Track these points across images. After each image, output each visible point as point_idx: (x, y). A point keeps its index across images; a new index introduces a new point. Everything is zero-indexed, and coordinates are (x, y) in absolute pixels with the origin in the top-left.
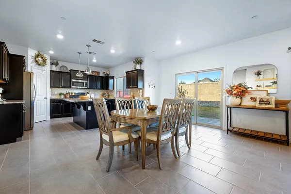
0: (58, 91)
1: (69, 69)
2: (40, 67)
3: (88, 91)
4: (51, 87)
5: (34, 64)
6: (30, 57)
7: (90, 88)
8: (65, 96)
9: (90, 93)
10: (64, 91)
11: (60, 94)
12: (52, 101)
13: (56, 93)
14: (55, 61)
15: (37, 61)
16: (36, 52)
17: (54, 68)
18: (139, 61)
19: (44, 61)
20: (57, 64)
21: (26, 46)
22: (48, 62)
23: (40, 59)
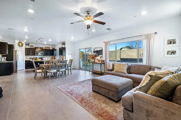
0: (29, 57)
1: (34, 47)
2: (21, 47)
3: (44, 56)
4: (25, 55)
5: (18, 46)
6: (16, 44)
7: (45, 55)
8: (33, 59)
9: (45, 57)
10: (32, 57)
11: (30, 58)
12: (26, 61)
13: (28, 58)
14: (28, 44)
15: (19, 45)
16: (19, 41)
17: (27, 47)
18: (64, 44)
19: (22, 45)
20: (28, 45)
21: (14, 39)
22: (24, 45)
23: (20, 44)
